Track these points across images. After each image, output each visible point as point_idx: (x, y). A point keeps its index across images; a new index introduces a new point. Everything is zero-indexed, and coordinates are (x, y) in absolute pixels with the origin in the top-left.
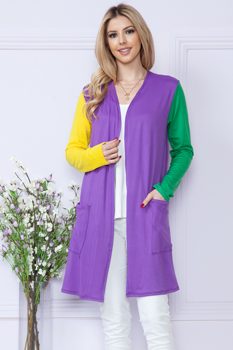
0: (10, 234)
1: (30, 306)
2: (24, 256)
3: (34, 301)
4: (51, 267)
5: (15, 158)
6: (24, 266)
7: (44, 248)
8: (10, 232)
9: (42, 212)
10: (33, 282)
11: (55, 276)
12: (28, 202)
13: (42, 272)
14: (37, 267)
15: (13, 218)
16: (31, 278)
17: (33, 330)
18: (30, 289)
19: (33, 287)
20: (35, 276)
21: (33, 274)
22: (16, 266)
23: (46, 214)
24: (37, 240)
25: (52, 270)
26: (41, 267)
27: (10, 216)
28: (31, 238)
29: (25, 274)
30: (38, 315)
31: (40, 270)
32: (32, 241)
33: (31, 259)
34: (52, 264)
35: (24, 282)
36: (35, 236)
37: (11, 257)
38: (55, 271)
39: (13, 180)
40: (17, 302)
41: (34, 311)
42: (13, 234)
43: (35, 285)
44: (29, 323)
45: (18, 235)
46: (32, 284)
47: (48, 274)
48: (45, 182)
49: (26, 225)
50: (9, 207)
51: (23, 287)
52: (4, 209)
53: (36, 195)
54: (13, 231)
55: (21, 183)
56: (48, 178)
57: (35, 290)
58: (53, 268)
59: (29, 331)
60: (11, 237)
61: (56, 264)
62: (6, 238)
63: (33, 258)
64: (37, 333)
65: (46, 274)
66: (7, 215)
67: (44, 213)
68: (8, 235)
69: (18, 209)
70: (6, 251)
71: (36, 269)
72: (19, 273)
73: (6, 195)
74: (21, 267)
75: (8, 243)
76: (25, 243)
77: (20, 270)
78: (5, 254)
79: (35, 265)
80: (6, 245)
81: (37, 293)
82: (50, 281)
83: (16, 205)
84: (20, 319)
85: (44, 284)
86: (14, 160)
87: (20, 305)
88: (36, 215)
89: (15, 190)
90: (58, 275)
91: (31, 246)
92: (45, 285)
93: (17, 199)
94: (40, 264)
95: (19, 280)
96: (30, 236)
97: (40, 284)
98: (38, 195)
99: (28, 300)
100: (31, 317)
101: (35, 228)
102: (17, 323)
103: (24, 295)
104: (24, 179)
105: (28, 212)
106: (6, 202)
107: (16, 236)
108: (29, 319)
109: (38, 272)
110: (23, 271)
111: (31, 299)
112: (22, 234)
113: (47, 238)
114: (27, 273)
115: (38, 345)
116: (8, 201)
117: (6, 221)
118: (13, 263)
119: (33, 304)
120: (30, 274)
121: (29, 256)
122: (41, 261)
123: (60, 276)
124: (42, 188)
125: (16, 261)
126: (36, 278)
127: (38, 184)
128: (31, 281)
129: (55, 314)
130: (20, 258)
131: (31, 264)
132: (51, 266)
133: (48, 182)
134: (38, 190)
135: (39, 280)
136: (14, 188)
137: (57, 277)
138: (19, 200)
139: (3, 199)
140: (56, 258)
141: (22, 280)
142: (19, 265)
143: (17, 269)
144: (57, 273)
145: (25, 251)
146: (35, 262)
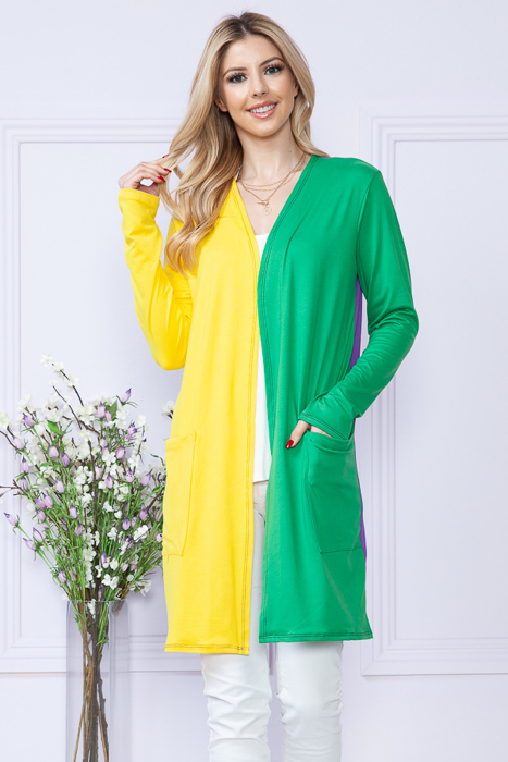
0: (49, 507)
1: (88, 649)
2: (76, 550)
3: (95, 638)
4: (128, 571)
5: (51, 358)
6: (77, 569)
7: (113, 534)
8: (48, 502)
9: (108, 464)
10: (94, 600)
11: (136, 590)
12: (81, 444)
13: (110, 582)
14: (100, 571)
15: (55, 475)
16: (90, 594)
17: (95, 696)
18: (88, 615)
19: (93, 611)
20: (97, 589)
21: (94, 585)
22: (61, 570)
23: (115, 466)
24: (99, 519)
25: (130, 578)
26: (109, 571)
27: (48, 470)
28: (89, 514)
29: (79, 585)
30: (104, 666)
31: (107, 576)
32: (90, 520)
33: (89, 555)
34: (130, 565)
35: (77, 602)
36: (96, 511)
37: (50, 553)
38: (137, 579)
39: (52, 401)
40: (63, 641)
41: (96, 658)
42: (54, 506)
43: (97, 606)
44: (85, 682)
45: (64, 507)
46: (91, 606)
47: (122, 585)
48: (116, 404)
49: (79, 488)
50: (46, 453)
51: (75, 612)
52: (35, 458)
53: (98, 429)
54: (54, 501)
55: (66, 406)
56: (123, 396)
57: (98, 616)
58: (133, 573)
59: (86, 699)
60: (51, 513)
61: (138, 566)
62: (41, 515)
63: (94, 553)
64: (103, 701)
65: (119, 586)
66: (42, 469)
67: (112, 464)
68: (45, 509)
69: (65, 457)
70: (41, 540)
71: (99, 576)
72: (66, 583)
73: (41, 429)
74: (70, 572)
75: (45, 525)
76: (79, 524)
77: (68, 577)
78: (38, 546)
79: (97, 567)
80: (41, 528)
81: (102, 622)
82: (126, 600)
83: (61, 449)
84: (69, 674)
85: (115, 605)
86: (47, 361)
87: (69, 646)
88: (96, 469)
89: (57, 421)
90: (142, 587)
91: (89, 530)
92: (118, 606)
93: (61, 437)
94: (105, 566)
95: (65, 597)
96: (88, 511)
97: (109, 605)
98: (103, 429)
99: (85, 637)
100: (90, 671)
101: (96, 494)
102: (62, 682)
103: (77, 628)
104: (71, 398)
105: (84, 465)
106: (40, 444)
107: (59, 511)
108: (86, 674)
109: (103, 582)
110: (74, 579)
111: (89, 635)
112: (72, 506)
113: (118, 515)
114: (83, 582)
115: (104, 726)
116: (43, 441)
117: (40, 481)
118: (54, 563)
119: (94, 644)
120: (88, 586)
121: (85, 551)
122: (108, 559)
123: (146, 590)
124: (108, 415)
125: (60, 561)
126: (100, 593)
127: (103, 408)
128: (89, 598)
129: (136, 665)
130: (68, 555)
131: (90, 565)
132: (129, 568)
133: (123, 403)
134: (102, 419)
135: (104, 598)
136: (55, 416)
137: (142, 591)
138: (66, 439)
139: (34, 437)
140: (139, 554)
141: (72, 597)
142: (67, 567)
143: (61, 575)
144: (140, 584)
145: (78, 540)
146: (96, 561)
